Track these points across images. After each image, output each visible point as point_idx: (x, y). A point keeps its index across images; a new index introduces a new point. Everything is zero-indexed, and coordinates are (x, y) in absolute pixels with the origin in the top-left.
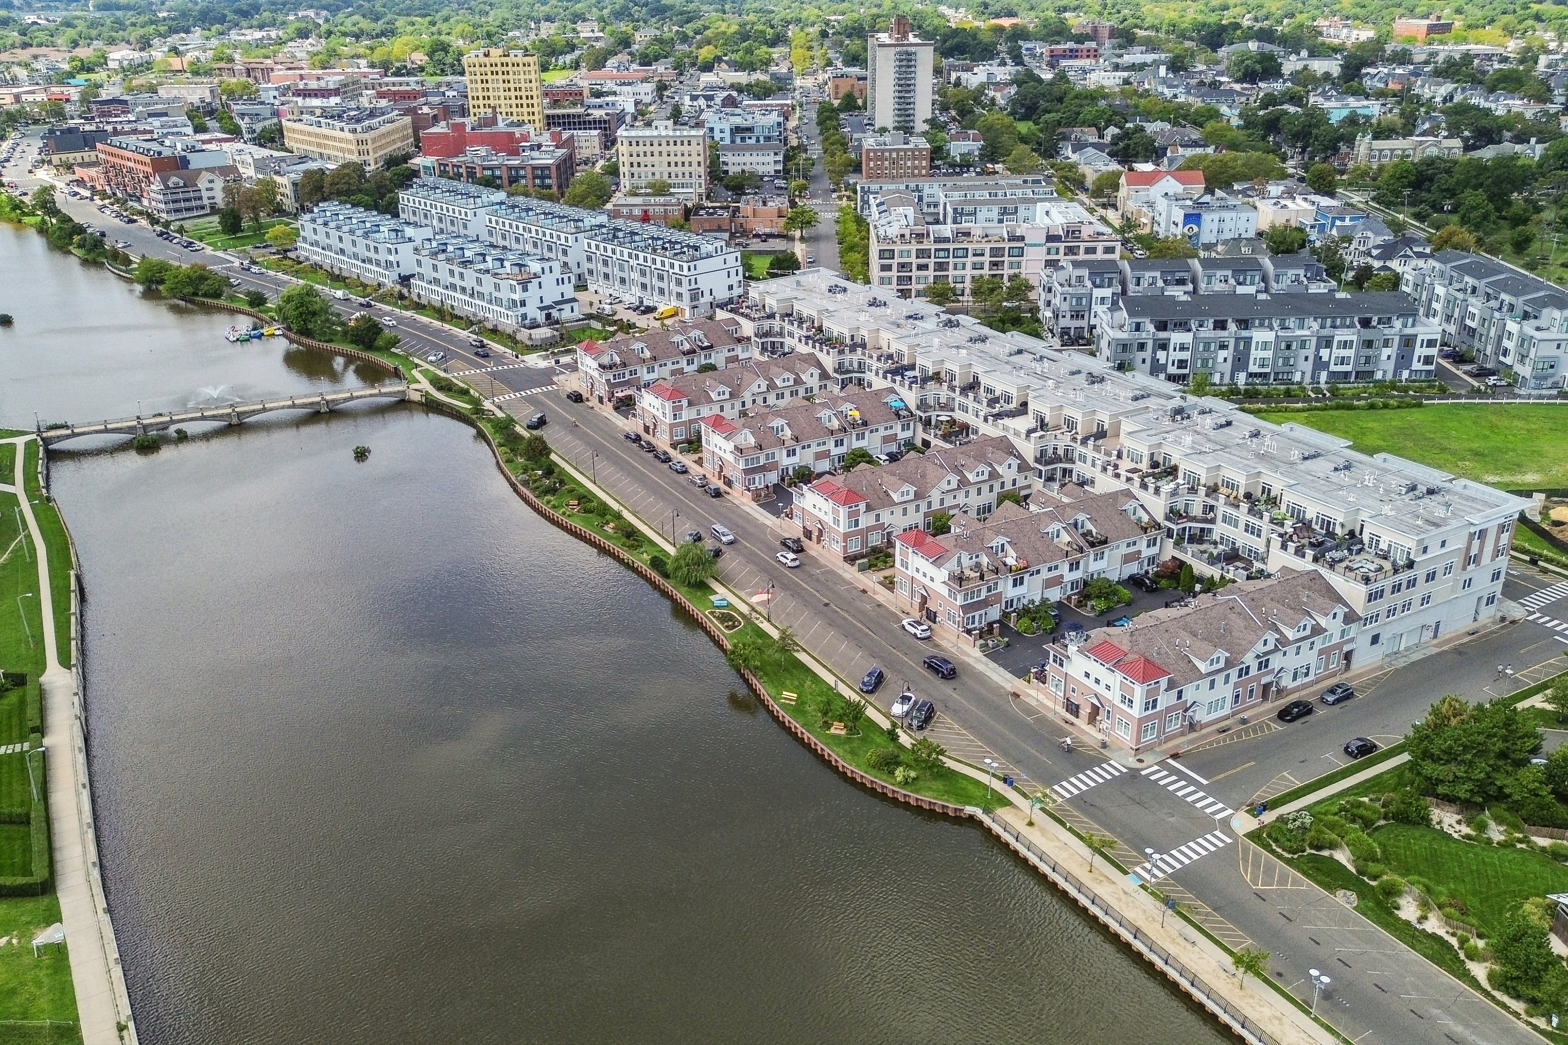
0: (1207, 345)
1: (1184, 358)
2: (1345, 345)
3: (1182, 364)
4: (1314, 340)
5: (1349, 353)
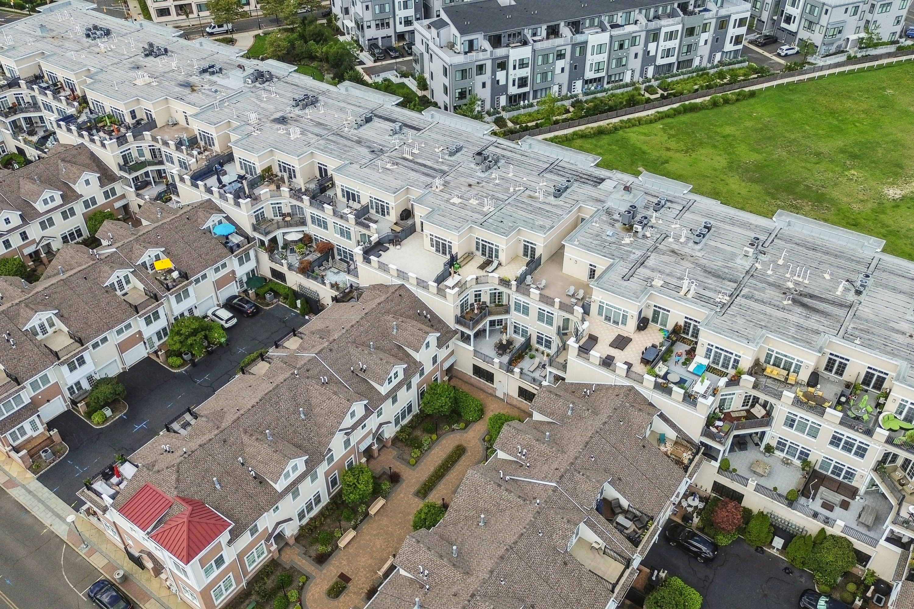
0: (546, 57)
1: (524, 75)
2: (671, 36)
3: (523, 82)
4: (643, 34)
5: (674, 44)
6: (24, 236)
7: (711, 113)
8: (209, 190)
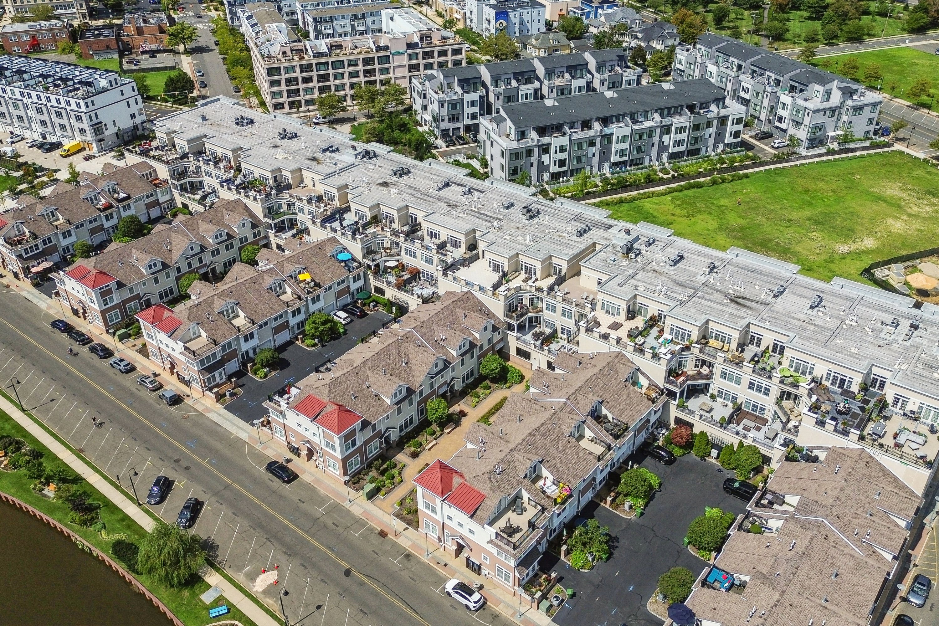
0: (580, 145)
1: (563, 158)
2: (680, 130)
3: (562, 163)
4: (658, 130)
5: (683, 136)
6: (200, 260)
7: (710, 189)
8: (334, 230)
